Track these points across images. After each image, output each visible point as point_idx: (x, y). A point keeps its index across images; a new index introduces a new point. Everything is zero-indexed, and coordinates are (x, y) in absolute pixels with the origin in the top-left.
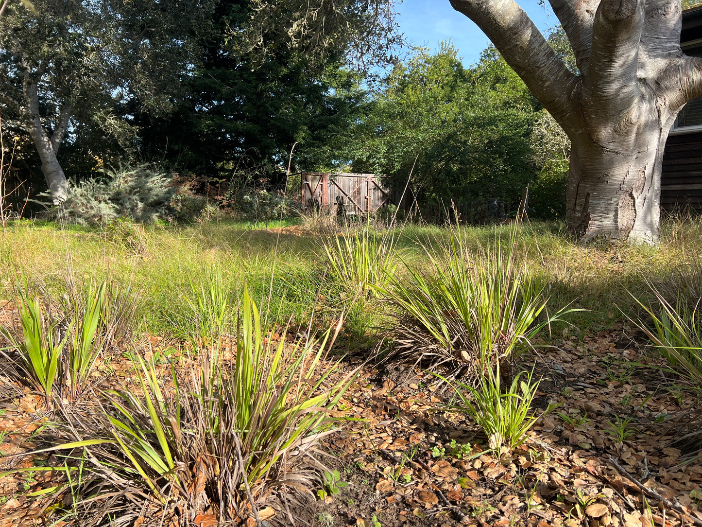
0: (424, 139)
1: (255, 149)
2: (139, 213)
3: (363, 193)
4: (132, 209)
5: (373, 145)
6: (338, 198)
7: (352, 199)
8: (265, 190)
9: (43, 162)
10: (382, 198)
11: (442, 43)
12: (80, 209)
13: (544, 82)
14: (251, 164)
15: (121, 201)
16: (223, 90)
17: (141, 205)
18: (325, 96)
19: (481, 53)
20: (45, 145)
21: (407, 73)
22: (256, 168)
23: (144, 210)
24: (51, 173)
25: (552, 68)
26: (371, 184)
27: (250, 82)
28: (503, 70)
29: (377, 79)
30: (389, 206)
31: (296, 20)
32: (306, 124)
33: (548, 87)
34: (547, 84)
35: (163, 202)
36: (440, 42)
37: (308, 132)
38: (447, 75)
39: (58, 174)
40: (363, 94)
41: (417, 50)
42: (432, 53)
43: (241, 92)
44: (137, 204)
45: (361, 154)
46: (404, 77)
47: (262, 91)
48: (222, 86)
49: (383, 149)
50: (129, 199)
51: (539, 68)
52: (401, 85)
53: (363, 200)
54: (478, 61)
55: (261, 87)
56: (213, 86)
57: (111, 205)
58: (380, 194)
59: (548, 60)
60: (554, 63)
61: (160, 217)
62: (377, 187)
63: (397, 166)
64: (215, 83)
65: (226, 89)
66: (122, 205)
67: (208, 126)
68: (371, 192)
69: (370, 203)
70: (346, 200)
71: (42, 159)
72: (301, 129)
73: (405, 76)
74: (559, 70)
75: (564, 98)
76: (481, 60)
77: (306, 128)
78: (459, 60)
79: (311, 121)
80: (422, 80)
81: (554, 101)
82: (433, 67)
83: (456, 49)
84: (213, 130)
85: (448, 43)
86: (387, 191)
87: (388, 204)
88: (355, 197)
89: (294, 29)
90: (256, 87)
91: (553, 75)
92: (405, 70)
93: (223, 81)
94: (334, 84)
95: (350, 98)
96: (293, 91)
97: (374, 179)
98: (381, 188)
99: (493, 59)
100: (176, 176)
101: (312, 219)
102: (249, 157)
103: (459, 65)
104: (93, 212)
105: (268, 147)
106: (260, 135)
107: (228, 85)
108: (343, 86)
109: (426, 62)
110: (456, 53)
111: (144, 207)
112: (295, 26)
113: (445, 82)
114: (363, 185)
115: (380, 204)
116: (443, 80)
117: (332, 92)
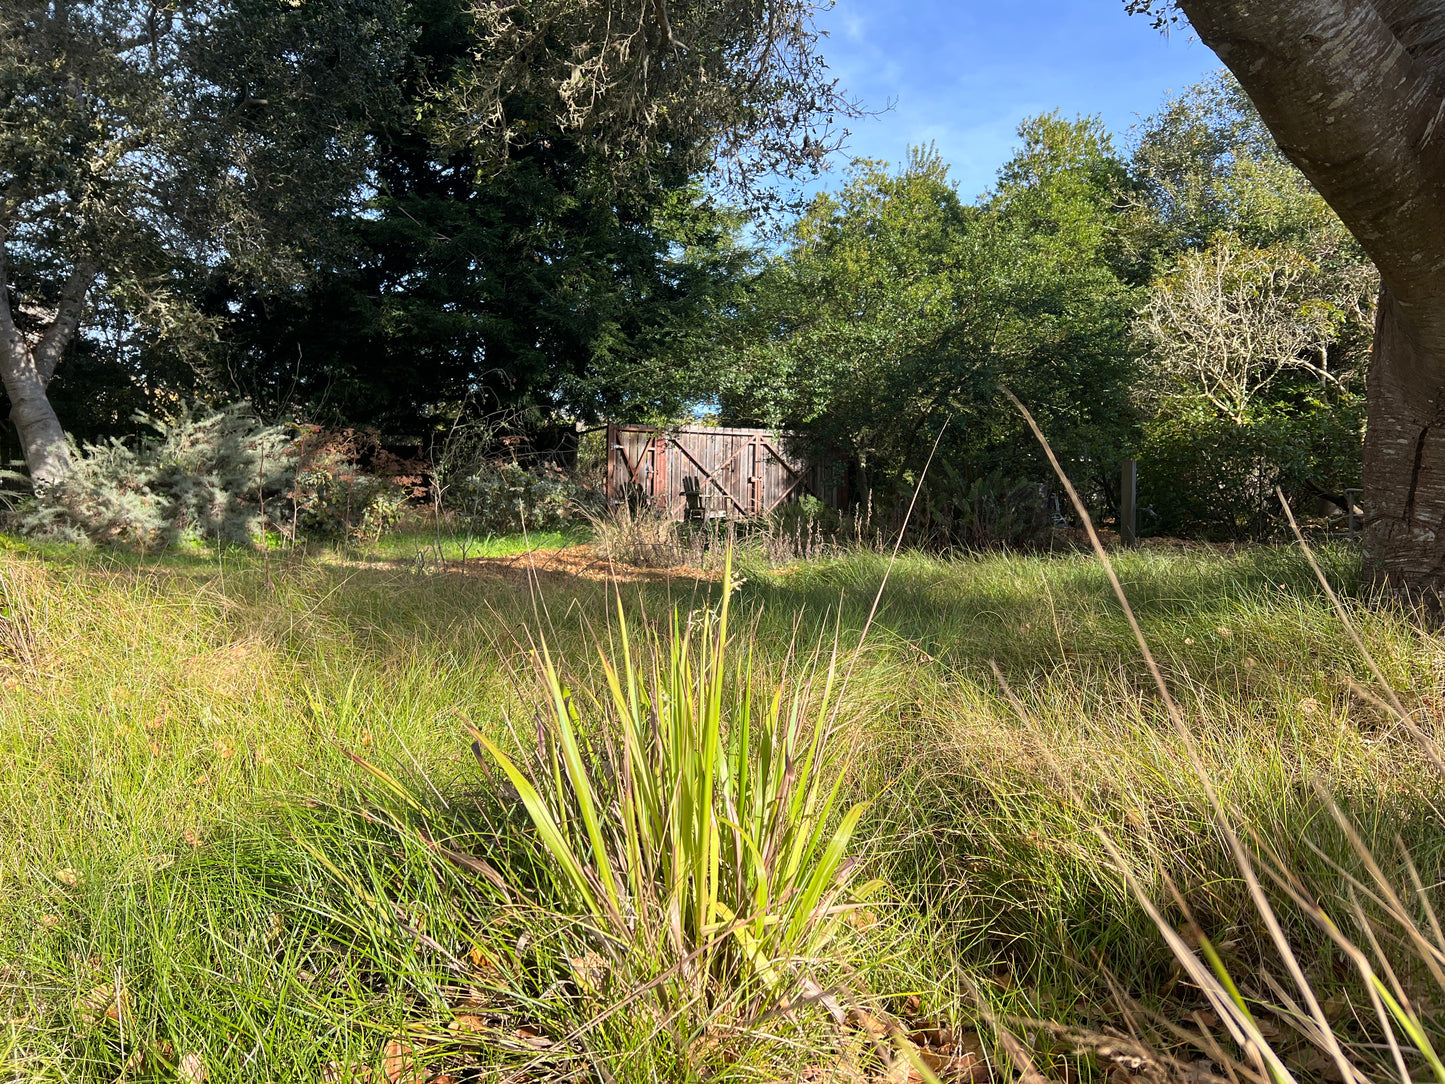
0: (885, 342)
1: (500, 372)
2: (218, 515)
3: (745, 471)
4: (201, 509)
5: (764, 358)
6: (687, 481)
7: (720, 483)
8: (515, 464)
9: (14, 400)
10: (787, 482)
11: (916, 151)
12: (83, 508)
13: (1330, 92)
14: (490, 406)
15: (175, 490)
16: (432, 242)
17: (221, 497)
18: (660, 261)
19: (999, 172)
20: (18, 362)
21: (841, 214)
22: (502, 415)
23: (231, 509)
24: (30, 425)
25: (1359, 45)
26: (760, 450)
27: (490, 225)
28: (1049, 206)
29: (773, 204)
30: (802, 499)
31: (580, 62)
32: (616, 320)
33: (1345, 108)
34: (1342, 98)
35: (278, 491)
36: (912, 148)
37: (622, 335)
38: (927, 218)
39: (46, 427)
40: (744, 256)
41: (860, 166)
42: (892, 174)
43: (474, 248)
44: (212, 494)
45: (735, 377)
46: (832, 223)
47: (519, 246)
48: (428, 235)
49: (787, 365)
50: (198, 484)
51: (1316, 41)
52: (827, 239)
53: (744, 485)
54: (993, 188)
55: (518, 236)
56: (407, 232)
57: (151, 497)
58: (781, 473)
59: (1348, 16)
60: (1365, 27)
61: (269, 526)
62: (773, 458)
63: (821, 407)
64: (413, 227)
65: (438, 240)
66: (176, 497)
67: (398, 321)
68: (761, 467)
69: (761, 492)
70: (705, 484)
71: (10, 393)
72: (604, 330)
73: (837, 220)
74: (1381, 51)
75: (1395, 148)
76: (1001, 185)
77: (615, 326)
78: (950, 188)
79: (627, 313)
80: (871, 230)
81: (1359, 158)
82: (896, 201)
83: (944, 163)
84: (409, 329)
85: (927, 150)
86: (797, 467)
87: (798, 494)
88: (726, 479)
89: (573, 81)
90: (505, 236)
91: (1362, 67)
92: (835, 208)
93: (431, 222)
94: (681, 236)
95: (715, 265)
96: (588, 246)
97: (767, 441)
98: (784, 458)
99: (1025, 183)
100: (307, 431)
101: (616, 530)
102: (487, 391)
103: (950, 198)
104: (109, 515)
105: (532, 369)
106: (513, 341)
107: (443, 231)
108: (701, 240)
109: (880, 190)
110: (944, 171)
111: (230, 503)
112: (576, 75)
113: (923, 232)
114: (744, 453)
115: (782, 494)
116: (919, 229)
117: (676, 254)
